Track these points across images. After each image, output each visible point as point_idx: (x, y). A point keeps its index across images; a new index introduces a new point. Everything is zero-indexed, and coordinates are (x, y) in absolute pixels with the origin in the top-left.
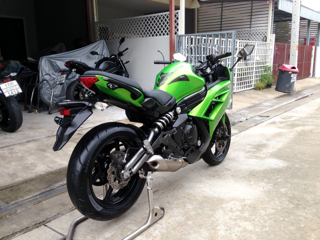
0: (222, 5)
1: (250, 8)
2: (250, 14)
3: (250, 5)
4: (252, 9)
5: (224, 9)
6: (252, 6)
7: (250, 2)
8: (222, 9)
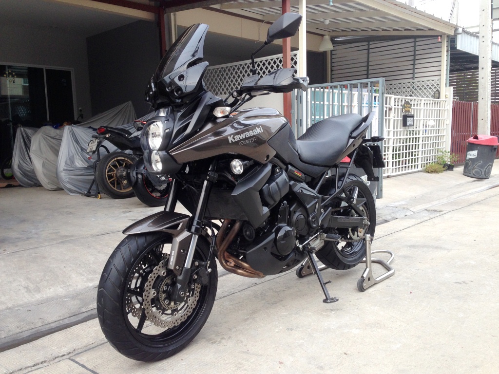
0: (369, 45)
1: (412, 49)
2: (412, 58)
3: (412, 44)
4: (415, 51)
5: (371, 51)
6: (415, 46)
7: (412, 40)
8: (369, 51)
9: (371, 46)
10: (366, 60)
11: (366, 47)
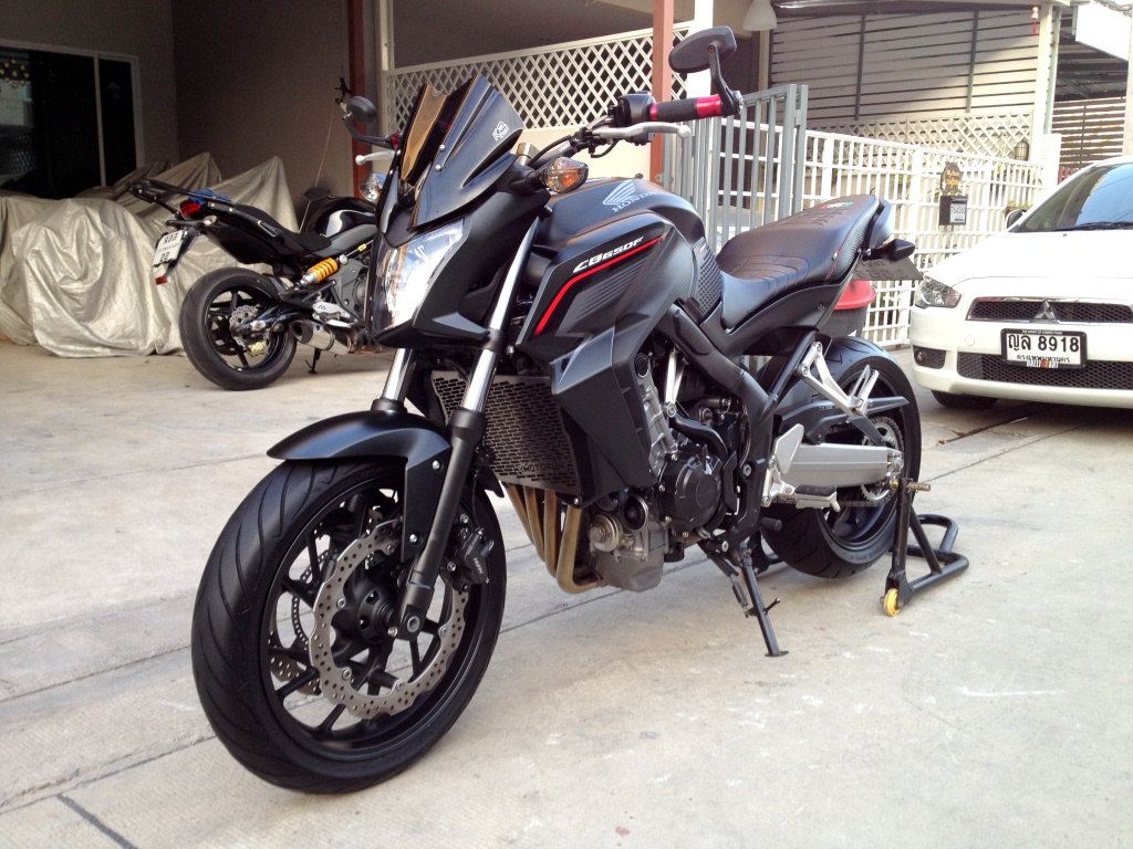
0: (863, 23)
1: (968, 37)
2: (966, 59)
3: (968, 26)
4: (974, 42)
5: (868, 37)
6: (975, 30)
7: (969, 15)
8: (862, 38)
9: (868, 27)
10: (855, 59)
11: (857, 28)
